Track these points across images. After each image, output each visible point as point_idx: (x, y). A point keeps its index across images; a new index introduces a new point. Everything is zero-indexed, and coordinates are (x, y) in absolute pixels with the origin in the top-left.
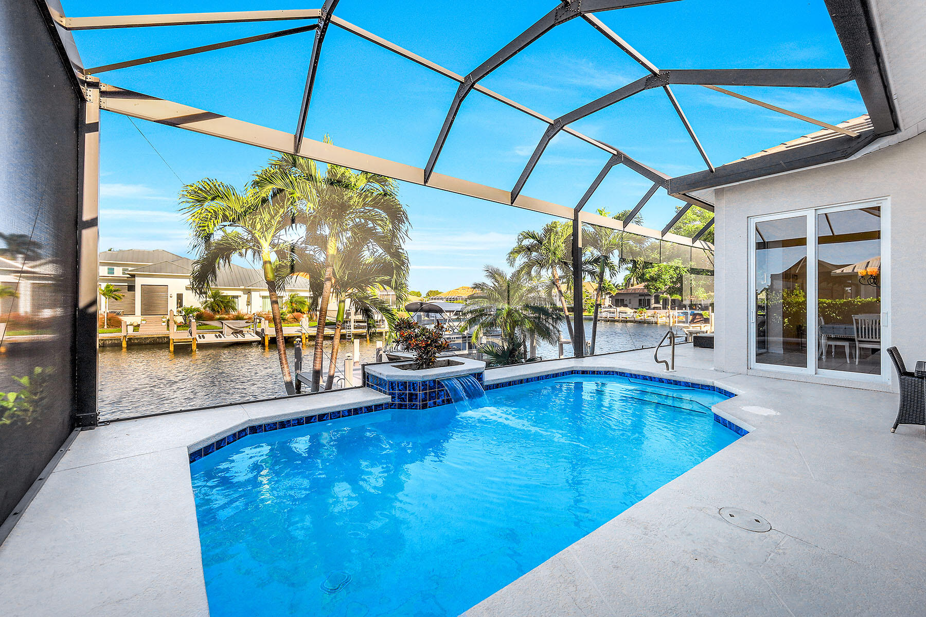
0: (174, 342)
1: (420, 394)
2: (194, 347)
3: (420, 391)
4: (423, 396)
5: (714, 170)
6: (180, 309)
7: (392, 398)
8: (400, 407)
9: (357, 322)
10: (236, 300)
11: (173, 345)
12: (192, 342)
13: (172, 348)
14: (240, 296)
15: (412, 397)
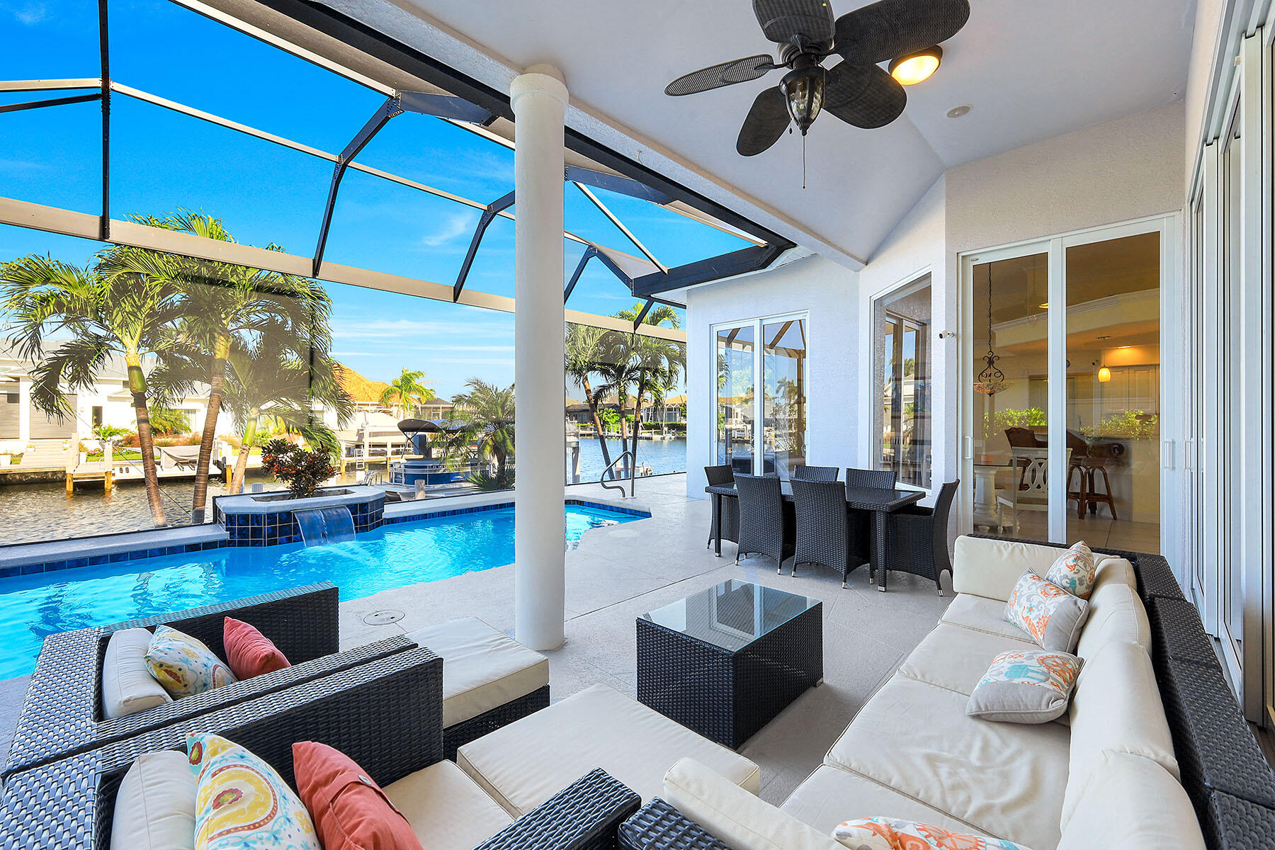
0: (74, 479)
1: (266, 527)
2: (108, 486)
3: (265, 525)
4: (270, 531)
5: (666, 272)
6: (97, 429)
7: (231, 534)
8: (241, 544)
9: (374, 446)
10: (191, 416)
11: (72, 484)
12: (104, 477)
13: (69, 487)
14: (199, 410)
15: (256, 532)
